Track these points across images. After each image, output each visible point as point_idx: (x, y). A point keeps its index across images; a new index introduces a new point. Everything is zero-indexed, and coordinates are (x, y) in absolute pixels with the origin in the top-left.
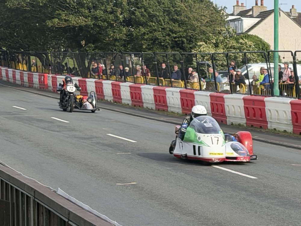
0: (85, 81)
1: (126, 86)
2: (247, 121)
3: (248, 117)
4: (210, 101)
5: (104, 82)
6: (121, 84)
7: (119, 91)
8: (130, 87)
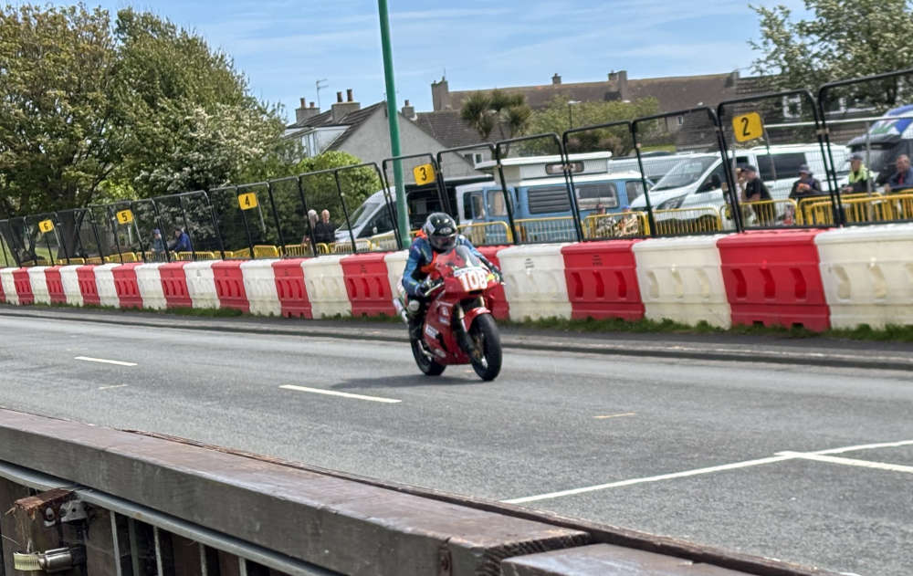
0: (26, 273)
1: (105, 271)
2: (353, 306)
3: (355, 299)
4: (274, 277)
5: (62, 269)
6: (96, 268)
7: (93, 283)
8: (115, 272)
